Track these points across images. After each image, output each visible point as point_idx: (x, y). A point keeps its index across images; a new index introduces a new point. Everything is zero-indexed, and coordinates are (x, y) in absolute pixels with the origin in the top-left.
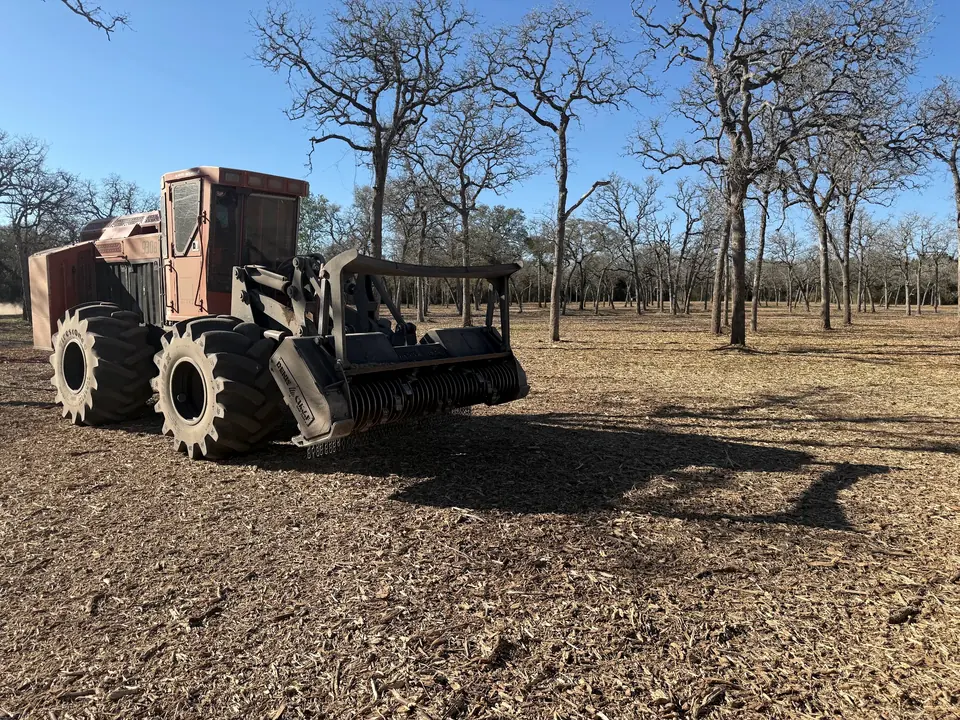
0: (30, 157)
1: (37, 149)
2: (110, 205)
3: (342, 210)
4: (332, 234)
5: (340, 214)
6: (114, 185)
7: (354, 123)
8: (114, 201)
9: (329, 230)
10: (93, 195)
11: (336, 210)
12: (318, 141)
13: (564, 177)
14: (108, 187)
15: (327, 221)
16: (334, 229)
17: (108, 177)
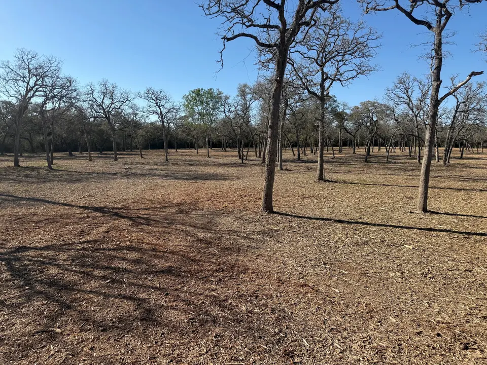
0: (51, 69)
1: (56, 63)
2: (102, 97)
3: (230, 98)
4: (225, 113)
5: (230, 101)
6: (105, 85)
7: (258, 26)
8: (105, 94)
9: (223, 110)
10: (93, 91)
11: (227, 98)
12: (229, 40)
13: (439, 68)
14: (101, 86)
15: (222, 105)
16: (226, 110)
17: (101, 81)
